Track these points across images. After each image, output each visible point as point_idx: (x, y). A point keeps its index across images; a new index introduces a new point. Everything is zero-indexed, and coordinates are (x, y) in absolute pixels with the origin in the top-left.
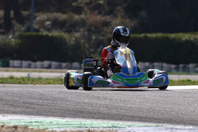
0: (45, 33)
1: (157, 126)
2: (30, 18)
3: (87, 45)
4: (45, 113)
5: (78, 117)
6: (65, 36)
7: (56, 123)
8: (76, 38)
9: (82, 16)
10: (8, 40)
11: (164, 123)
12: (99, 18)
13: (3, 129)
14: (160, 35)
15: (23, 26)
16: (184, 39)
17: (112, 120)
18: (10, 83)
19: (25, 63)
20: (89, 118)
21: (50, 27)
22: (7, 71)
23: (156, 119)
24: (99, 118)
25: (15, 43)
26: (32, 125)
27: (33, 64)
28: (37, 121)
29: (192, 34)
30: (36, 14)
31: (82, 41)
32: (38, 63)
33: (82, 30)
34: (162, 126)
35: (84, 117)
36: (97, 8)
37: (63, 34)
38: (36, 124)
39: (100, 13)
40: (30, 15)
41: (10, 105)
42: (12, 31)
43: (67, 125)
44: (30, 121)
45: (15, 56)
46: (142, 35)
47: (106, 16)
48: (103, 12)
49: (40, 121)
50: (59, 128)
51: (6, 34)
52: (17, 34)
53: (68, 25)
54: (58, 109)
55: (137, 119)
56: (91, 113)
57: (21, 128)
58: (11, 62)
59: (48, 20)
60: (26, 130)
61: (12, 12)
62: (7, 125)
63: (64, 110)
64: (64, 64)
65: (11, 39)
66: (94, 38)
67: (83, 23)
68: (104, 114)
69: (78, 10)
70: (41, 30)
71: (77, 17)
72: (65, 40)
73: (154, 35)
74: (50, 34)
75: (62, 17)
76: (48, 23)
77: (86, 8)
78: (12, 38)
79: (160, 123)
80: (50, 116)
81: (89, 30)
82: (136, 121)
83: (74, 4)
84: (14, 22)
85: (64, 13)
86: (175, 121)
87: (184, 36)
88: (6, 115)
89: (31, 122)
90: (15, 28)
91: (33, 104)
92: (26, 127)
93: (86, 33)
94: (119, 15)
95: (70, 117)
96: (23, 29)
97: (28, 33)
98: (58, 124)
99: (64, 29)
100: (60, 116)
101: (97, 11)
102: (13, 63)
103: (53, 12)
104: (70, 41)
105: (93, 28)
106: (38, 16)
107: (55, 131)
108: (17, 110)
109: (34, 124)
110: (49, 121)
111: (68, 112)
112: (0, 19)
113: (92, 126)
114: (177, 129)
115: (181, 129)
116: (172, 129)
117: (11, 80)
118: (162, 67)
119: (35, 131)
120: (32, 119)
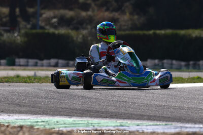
0: (52, 30)
1: (166, 125)
2: (35, 15)
4: (51, 113)
5: (86, 117)
6: (73, 33)
7: (63, 122)
9: (90, 13)
10: (13, 38)
11: (173, 121)
12: (107, 15)
13: (9, 129)
14: (169, 31)
15: (29, 23)
16: (194, 35)
17: (120, 118)
18: (16, 82)
19: (31, 61)
20: (97, 117)
21: (56, 24)
22: (13, 70)
23: (165, 118)
24: (106, 117)
25: (21, 41)
26: (38, 125)
27: (39, 62)
28: (43, 120)
30: (43, 11)
31: (89, 38)
32: (45, 62)
33: (89, 27)
34: (171, 125)
35: (91, 116)
36: (105, 5)
37: (70, 31)
38: (43, 123)
39: (107, 10)
41: (16, 104)
42: (17, 28)
43: (74, 124)
44: (37, 120)
45: (21, 54)
46: (151, 32)
47: (114, 13)
48: (111, 9)
49: (46, 120)
50: (66, 127)
51: (12, 31)
52: (23, 31)
53: (75, 22)
54: (65, 108)
55: (145, 117)
56: (98, 112)
57: (26, 128)
58: (17, 60)
59: (54, 17)
60: (32, 130)
61: (17, 10)
62: (13, 125)
63: (70, 109)
65: (17, 37)
67: (90, 20)
68: (112, 113)
69: (85, 7)
71: (84, 14)
72: (72, 37)
73: (163, 32)
74: (57, 32)
75: (69, 14)
76: (55, 20)
77: (93, 5)
78: (18, 35)
79: (169, 121)
80: (57, 115)
82: (144, 120)
84: (19, 19)
85: (71, 9)
86: (184, 119)
87: (194, 32)
88: (11, 114)
89: (37, 122)
90: (21, 26)
91: (39, 103)
92: (32, 127)
93: (94, 30)
94: (127, 11)
95: (77, 116)
96: (29, 26)
97: (34, 31)
98: (65, 124)
99: (71, 27)
100: (67, 116)
101: (105, 8)
102: (20, 62)
103: (60, 8)
104: (77, 38)
106: (44, 13)
107: (61, 130)
108: (23, 109)
109: (40, 124)
110: (55, 121)
111: (75, 111)
112: (5, 17)
113: (100, 125)
114: (187, 128)
115: (190, 128)
116: (181, 127)
117: (17, 79)
118: (172, 64)
119: (41, 130)
120: (38, 118)
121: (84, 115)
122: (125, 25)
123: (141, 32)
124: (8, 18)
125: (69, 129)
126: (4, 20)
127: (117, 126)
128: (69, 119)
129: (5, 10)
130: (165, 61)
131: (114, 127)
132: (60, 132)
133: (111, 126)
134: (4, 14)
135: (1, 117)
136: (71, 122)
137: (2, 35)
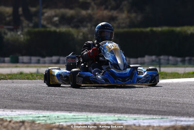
0: (53, 29)
1: (162, 118)
4: (52, 108)
5: (85, 111)
6: (73, 31)
7: (63, 117)
8: (84, 33)
9: (89, 11)
10: (17, 37)
11: (169, 115)
12: (106, 13)
13: (11, 124)
15: (31, 22)
16: (189, 32)
17: (118, 113)
18: (19, 79)
19: (34, 59)
20: (95, 112)
22: (16, 67)
23: (161, 112)
24: (105, 112)
25: (24, 39)
26: (40, 120)
27: (42, 59)
28: (45, 115)
30: (44, 10)
31: (89, 36)
32: (47, 59)
33: (89, 25)
34: (167, 118)
35: (90, 111)
37: (71, 29)
38: (44, 118)
39: (106, 8)
40: (38, 12)
41: (18, 100)
42: (20, 27)
43: (74, 119)
44: (38, 116)
45: (24, 51)
46: (148, 29)
47: (113, 11)
48: (110, 7)
49: (47, 115)
50: (66, 122)
51: (15, 30)
52: (26, 30)
53: (75, 20)
54: (65, 103)
55: (142, 112)
56: (97, 107)
57: (28, 123)
58: (20, 58)
59: (56, 16)
60: (33, 125)
61: (20, 9)
62: (15, 120)
63: (71, 104)
65: (20, 36)
67: (90, 18)
68: (110, 107)
69: (85, 6)
71: (84, 12)
72: (73, 35)
73: (160, 29)
74: (58, 30)
75: (70, 12)
76: (56, 19)
77: (93, 4)
78: (21, 34)
79: (165, 115)
80: (58, 110)
84: (22, 18)
85: (71, 8)
86: (180, 113)
87: (189, 29)
88: (14, 110)
90: (24, 25)
92: (33, 122)
94: (125, 9)
95: (77, 111)
96: (31, 25)
97: (36, 30)
98: (65, 118)
99: (72, 25)
100: (67, 111)
101: (104, 7)
102: (23, 59)
103: (61, 7)
104: (78, 36)
106: (46, 12)
107: (62, 125)
108: (25, 105)
109: (42, 119)
110: (56, 116)
111: (75, 106)
112: (9, 16)
113: (99, 119)
114: (182, 121)
116: (177, 120)
117: (20, 76)
118: (168, 60)
119: (42, 125)
120: (40, 113)
121: (83, 110)
122: (123, 23)
123: (138, 30)
124: (11, 18)
125: (69, 124)
126: (8, 19)
127: (115, 120)
128: (69, 114)
129: (9, 10)
131: (112, 121)
132: (61, 127)
133: (110, 120)
134: (8, 13)
135: (4, 113)
136: (71, 117)
137: (6, 34)
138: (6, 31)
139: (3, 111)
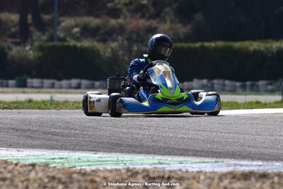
0: (72, 43)
1: (216, 162)
2: (54, 24)
3: (126, 58)
4: (72, 147)
5: (115, 152)
6: (99, 46)
7: (85, 159)
8: (112, 50)
9: (121, 21)
10: (24, 53)
11: (225, 158)
12: (143, 23)
13: (18, 167)
14: (220, 44)
15: (44, 34)
16: (251, 49)
17: (158, 154)
18: (28, 108)
19: (47, 82)
20: (129, 152)
21: (78, 35)
22: (24, 92)
23: (215, 153)
24: (141, 153)
25: (34, 56)
26: (55, 163)
27: (57, 83)
28: (61, 157)
29: (262, 42)
30: (61, 19)
31: (120, 53)
32: (64, 82)
33: (120, 38)
34: (223, 162)
35: (122, 152)
36: (139, 10)
37: (96, 44)
38: (61, 160)
39: (143, 16)
40: (52, 20)
41: (27, 136)
42: (30, 41)
43: (100, 161)
44: (53, 157)
45: (34, 72)
46: (198, 44)
47: (151, 21)
48: (147, 15)
49: (65, 157)
50: (89, 165)
51: (22, 44)
52: (36, 44)
53: (102, 32)
54: (89, 141)
55: (190, 153)
56: (131, 146)
57: (40, 166)
58: (29, 81)
59: (76, 26)
60: (47, 169)
61: (30, 17)
62: (23, 162)
63: (96, 142)
64: (97, 83)
65: (29, 52)
66: (135, 48)
67: (121, 29)
68: (148, 147)
69: (115, 13)
70: (68, 39)
71: (113, 22)
72: (98, 51)
73: (213, 44)
74: (79, 45)
75: (94, 22)
76: (76, 30)
77: (125, 10)
78: (30, 49)
79: (220, 157)
80: (79, 150)
81: (129, 39)
82: (189, 156)
83: (110, 5)
84: (32, 29)
85: (97, 16)
86: (239, 155)
87: (252, 45)
88: (21, 149)
89: (54, 159)
90: (34, 37)
91: (56, 135)
92: (47, 165)
93: (126, 42)
94: (167, 18)
95: (104, 151)
96: (45, 38)
97: (51, 44)
98: (88, 161)
99: (97, 38)
100: (91, 151)
101: (140, 14)
102: (32, 83)
103: (83, 15)
104: (104, 53)
105: (134, 36)
106: (63, 21)
107: (84, 169)
108: (36, 143)
109: (58, 161)
110: (77, 157)
111: (101, 145)
113: (133, 162)
114: (242, 165)
115: (247, 165)
116: (235, 165)
117: (29, 104)
118: (224, 85)
119: (59, 169)
120: (55, 154)
121: (113, 150)
123: (185, 45)
124: (18, 28)
125: (94, 168)
126: (13, 30)
127: (155, 164)
128: (94, 155)
129: (15, 17)
130: (215, 81)
131: (151, 165)
132: (83, 171)
133: (147, 164)
134: (13, 22)
135: (8, 153)
136: (96, 159)
137: (10, 49)
138: (11, 45)
139: (8, 150)
